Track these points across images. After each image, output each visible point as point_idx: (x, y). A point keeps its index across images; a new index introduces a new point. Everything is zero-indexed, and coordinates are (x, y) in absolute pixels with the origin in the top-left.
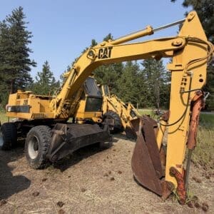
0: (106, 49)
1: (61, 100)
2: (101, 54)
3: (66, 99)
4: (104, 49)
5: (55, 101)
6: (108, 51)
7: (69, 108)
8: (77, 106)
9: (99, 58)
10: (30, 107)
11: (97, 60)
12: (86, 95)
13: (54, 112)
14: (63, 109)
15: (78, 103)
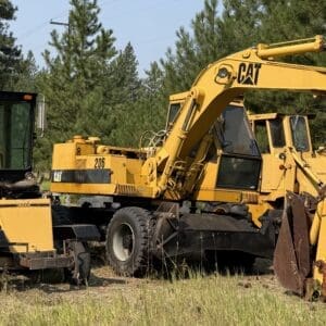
0: (251, 66)
1: (166, 160)
2: (244, 74)
3: (176, 159)
4: (247, 65)
5: (153, 161)
6: (254, 70)
7: (182, 179)
8: (200, 175)
9: (239, 82)
10: (112, 173)
11: (236, 85)
12: (220, 152)
13: (153, 184)
14: (171, 181)
15: (201, 167)
